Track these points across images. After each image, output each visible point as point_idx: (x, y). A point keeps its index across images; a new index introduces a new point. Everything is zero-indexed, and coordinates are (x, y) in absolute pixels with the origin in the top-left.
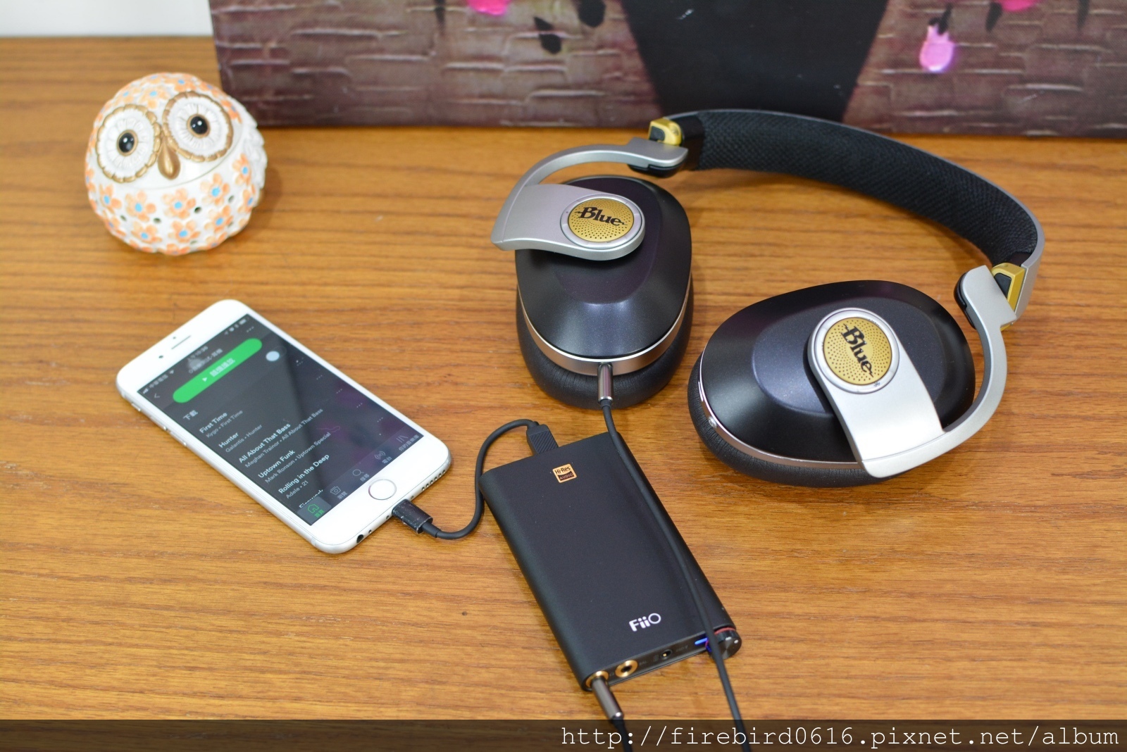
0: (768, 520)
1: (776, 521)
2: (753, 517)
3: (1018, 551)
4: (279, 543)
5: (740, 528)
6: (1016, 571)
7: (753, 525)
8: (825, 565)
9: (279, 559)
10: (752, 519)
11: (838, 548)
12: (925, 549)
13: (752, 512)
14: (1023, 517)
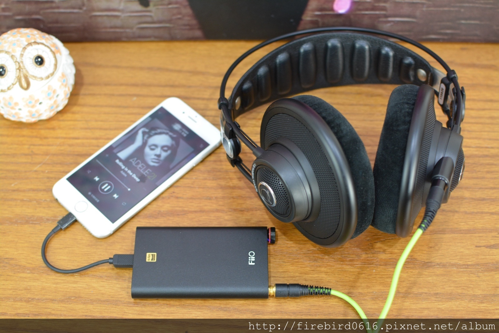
0: (336, 276)
1: (340, 276)
2: (329, 274)
3: (460, 291)
4: (92, 293)
5: (322, 280)
6: (458, 302)
7: (329, 279)
8: (365, 301)
9: (92, 302)
10: (329, 275)
11: (371, 291)
12: (414, 291)
13: (328, 271)
14: (462, 271)
